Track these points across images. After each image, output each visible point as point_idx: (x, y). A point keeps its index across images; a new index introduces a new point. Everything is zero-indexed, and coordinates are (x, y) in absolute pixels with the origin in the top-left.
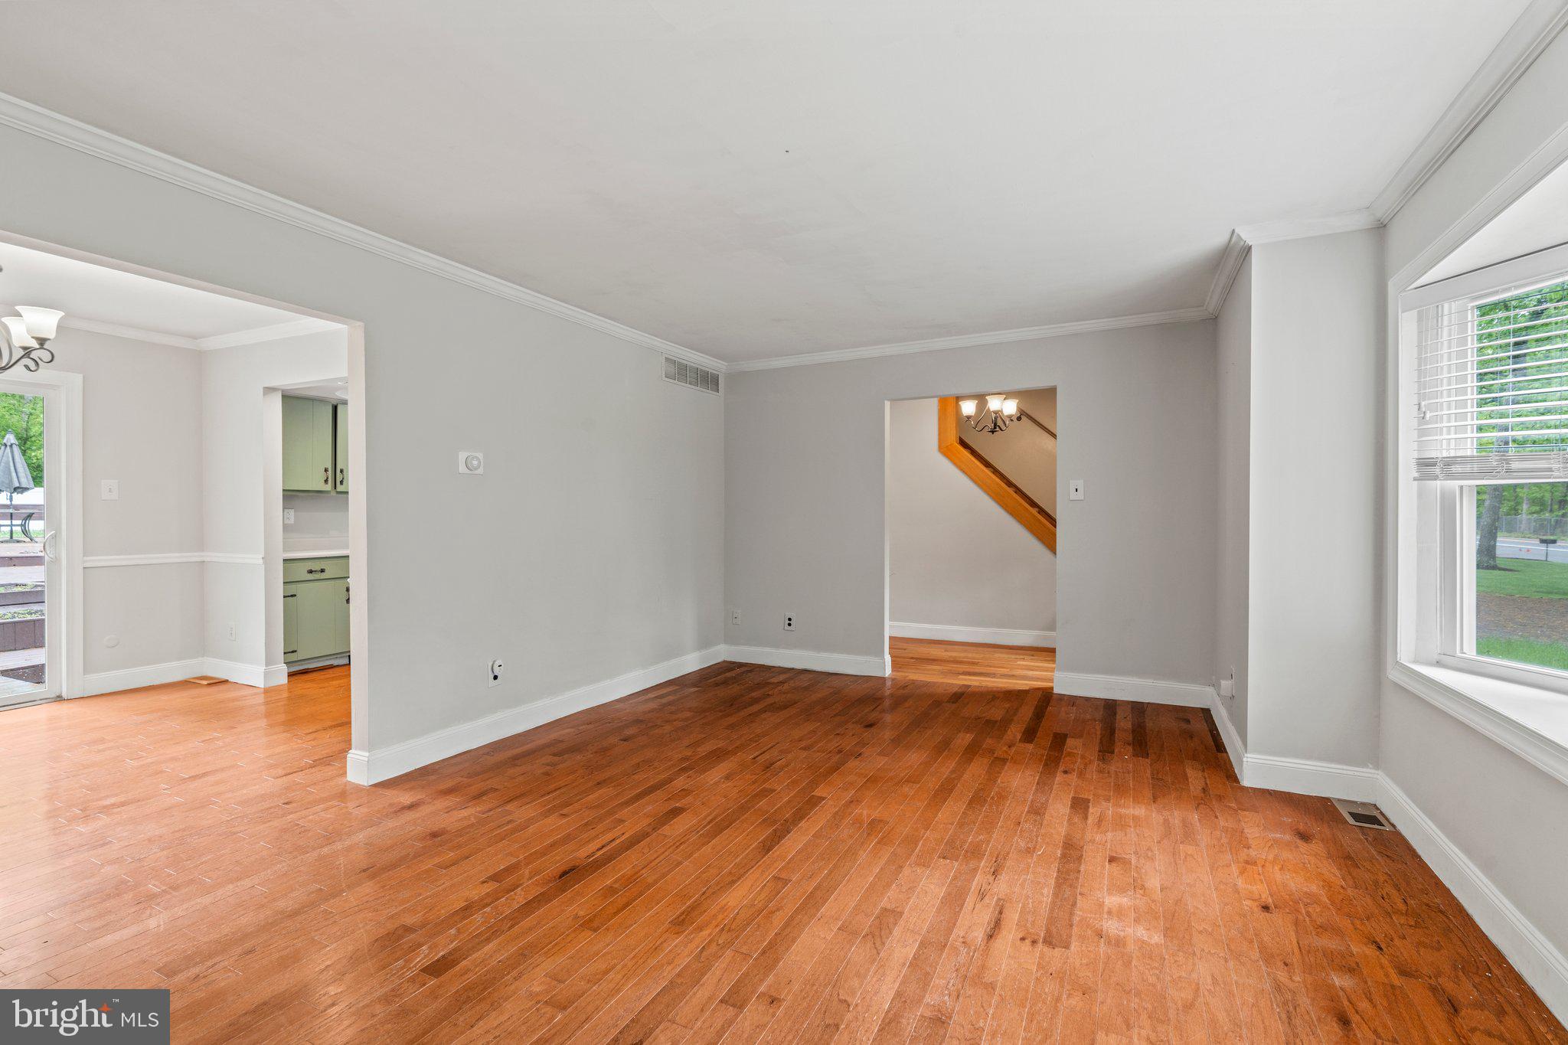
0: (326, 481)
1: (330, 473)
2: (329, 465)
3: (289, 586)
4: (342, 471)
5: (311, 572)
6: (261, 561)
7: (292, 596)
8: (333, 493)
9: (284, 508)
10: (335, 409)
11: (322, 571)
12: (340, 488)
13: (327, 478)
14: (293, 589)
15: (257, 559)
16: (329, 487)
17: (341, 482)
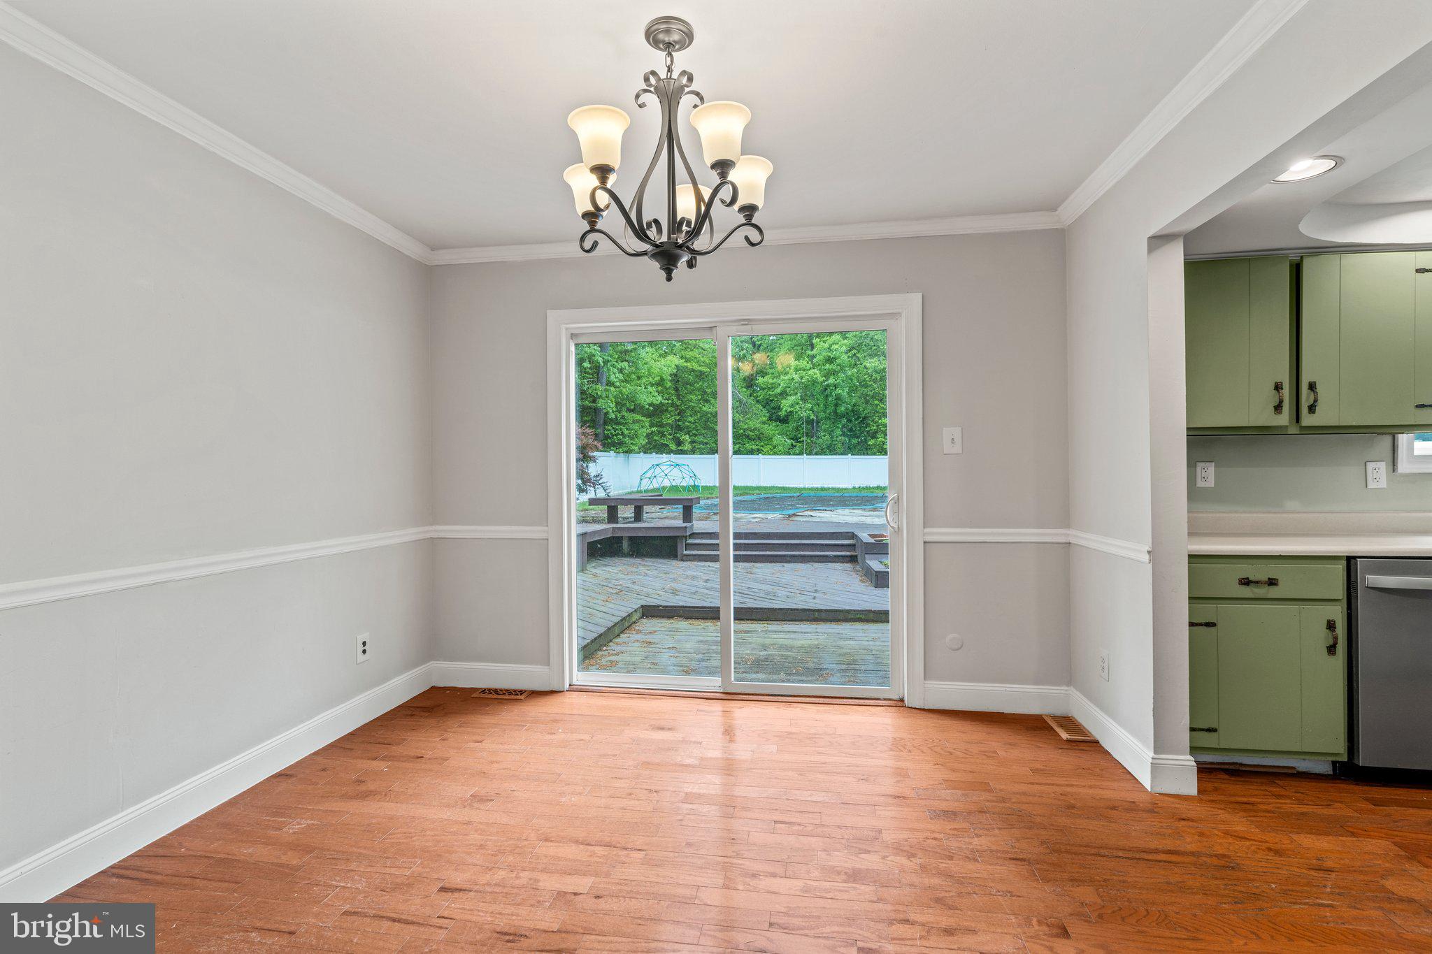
0: (1278, 408)
1: (1286, 392)
2: (1285, 378)
3: (1200, 606)
4: (1312, 386)
5: (1246, 582)
6: (1146, 558)
7: (1208, 625)
8: (1293, 430)
9: (1192, 464)
10: (1297, 271)
11: (1272, 582)
12: (1308, 420)
13: (1281, 402)
14: (1208, 612)
15: (1138, 551)
16: (1284, 419)
17: (1312, 409)
